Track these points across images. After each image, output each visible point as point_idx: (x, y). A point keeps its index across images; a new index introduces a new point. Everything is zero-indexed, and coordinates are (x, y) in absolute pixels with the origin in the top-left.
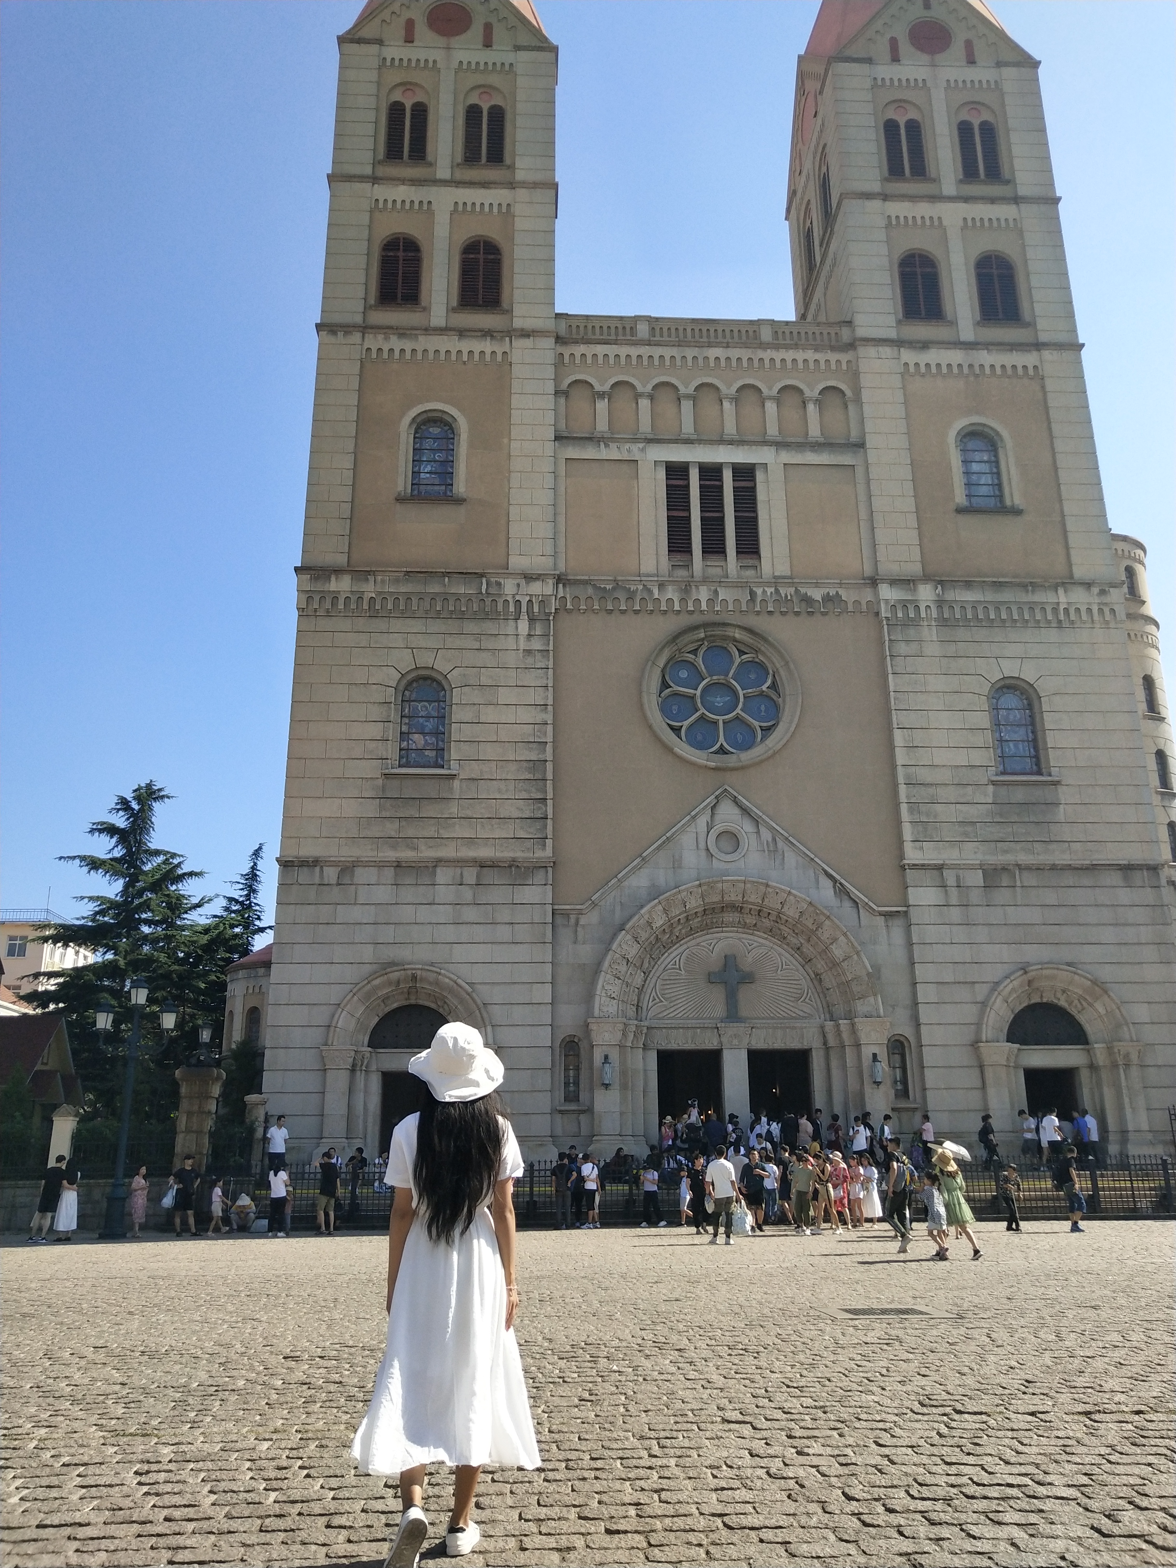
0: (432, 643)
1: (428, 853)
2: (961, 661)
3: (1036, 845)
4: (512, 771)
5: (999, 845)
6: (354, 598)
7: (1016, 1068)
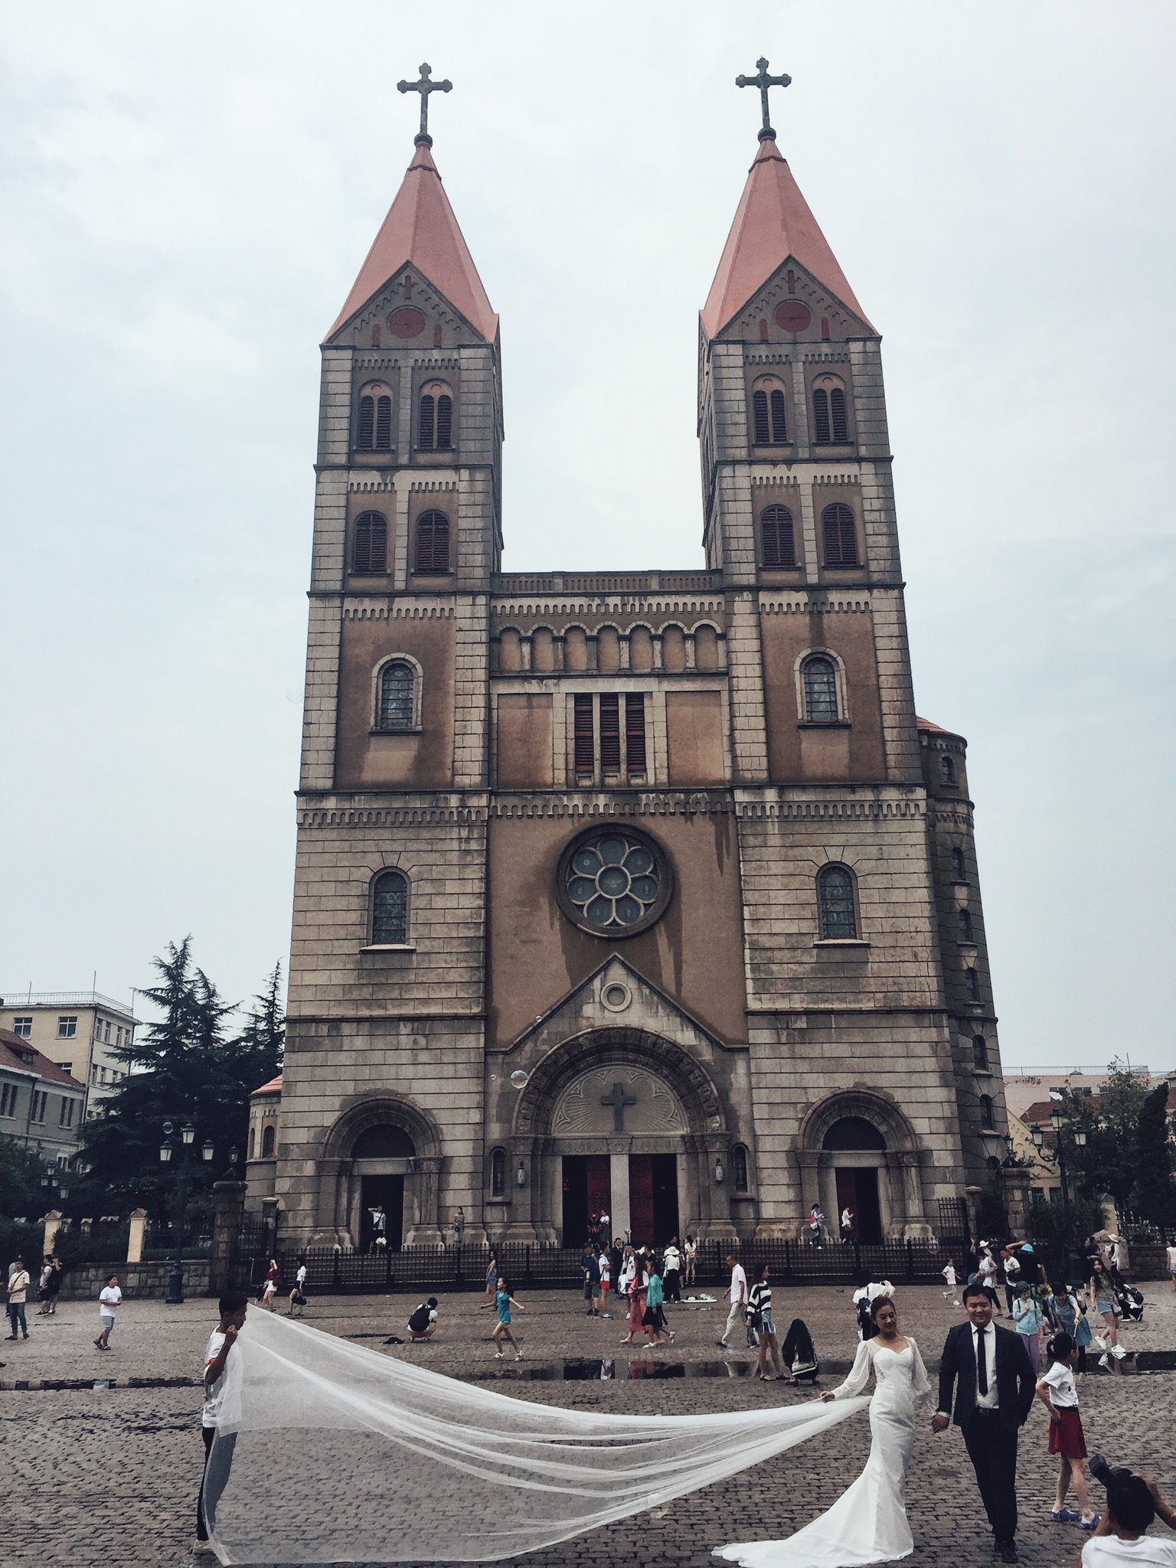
0: (397, 847)
1: (394, 1012)
2: (796, 849)
3: (848, 995)
4: (455, 947)
5: (820, 995)
6: (339, 813)
7: (825, 1168)
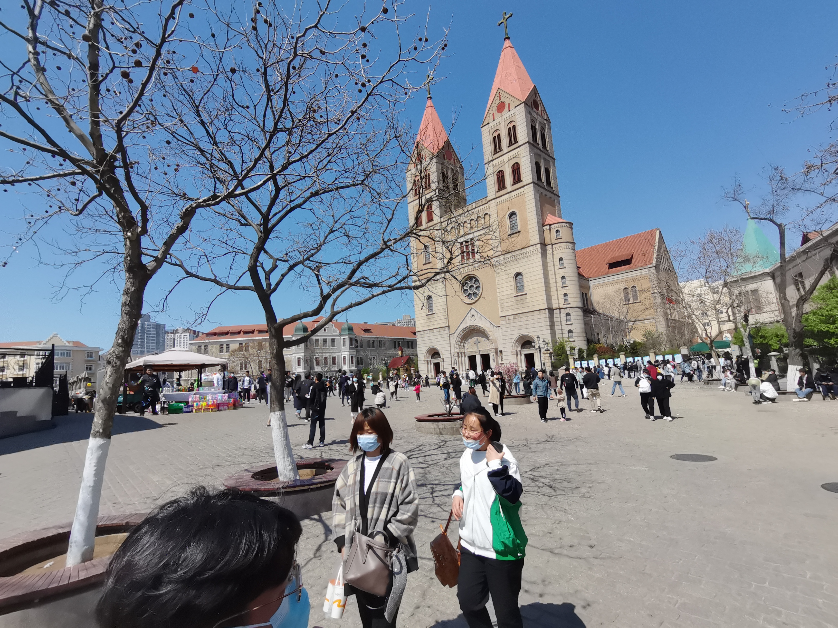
1: (433, 327)
2: (509, 271)
3: (523, 308)
4: (442, 311)
5: (516, 309)
7: (521, 354)
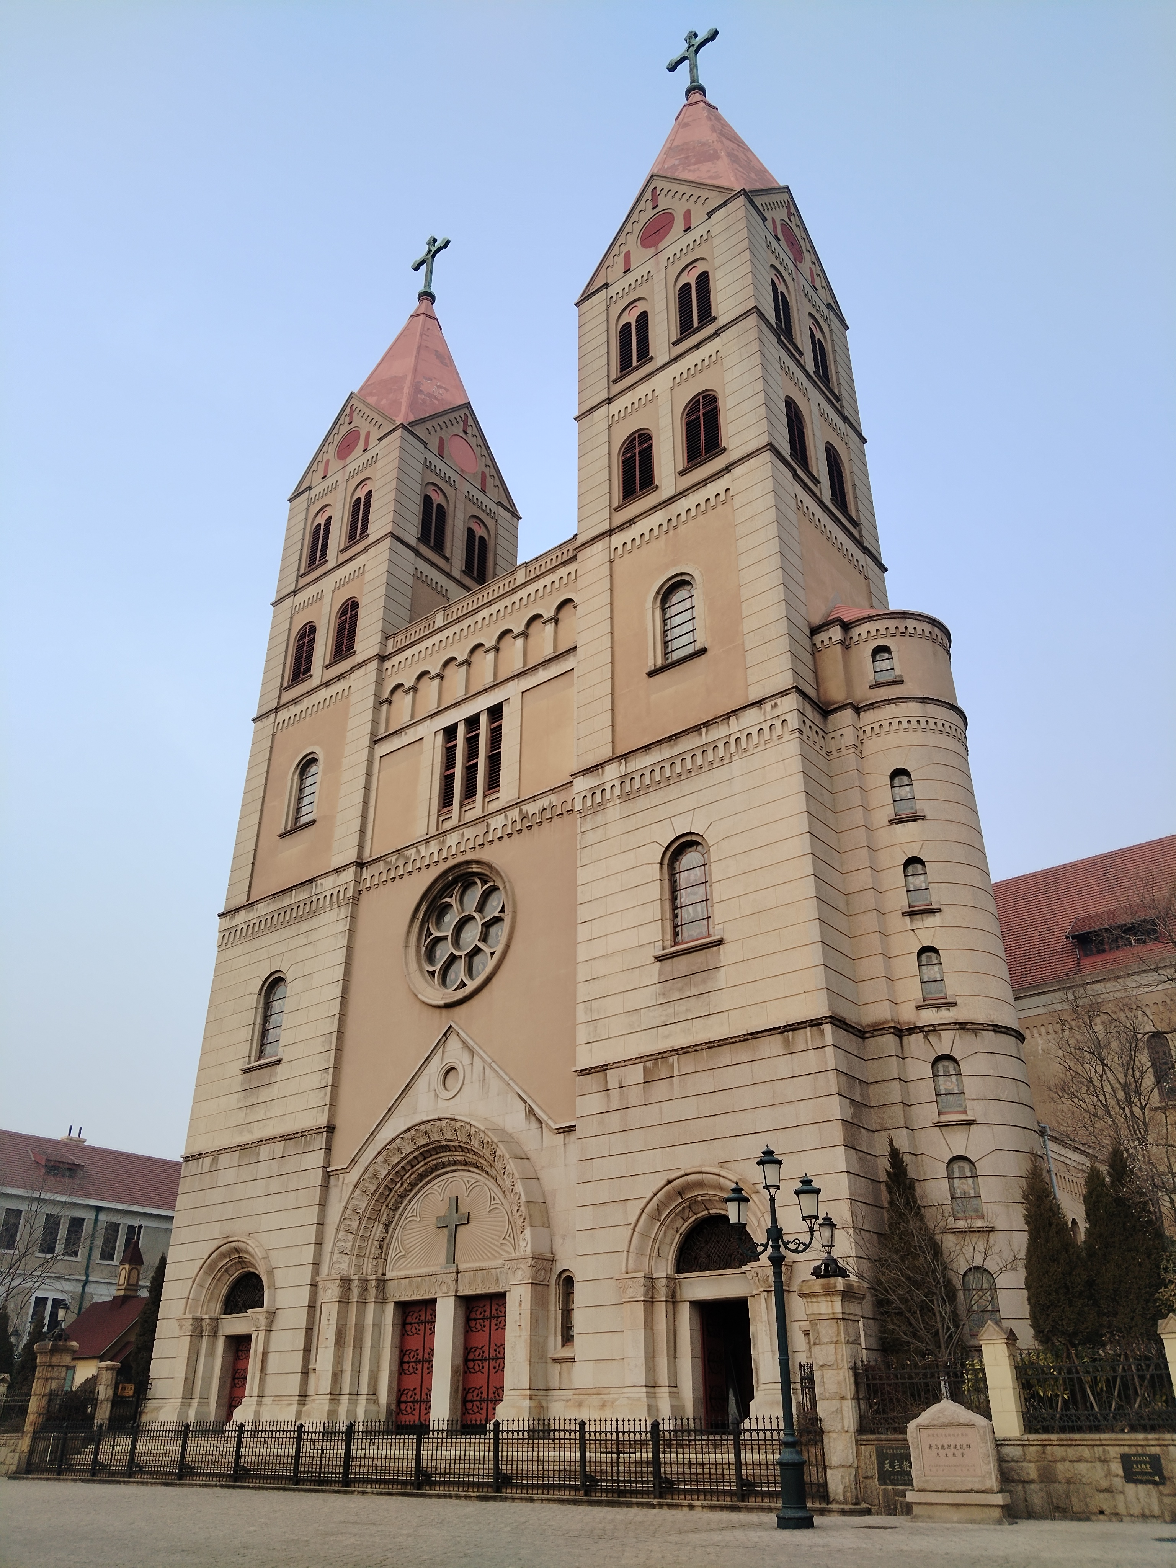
0: (282, 948)
1: (259, 1134)
2: (639, 833)
3: (696, 1022)
4: (313, 1048)
5: (661, 1030)
6: (245, 927)
7: (673, 1301)
